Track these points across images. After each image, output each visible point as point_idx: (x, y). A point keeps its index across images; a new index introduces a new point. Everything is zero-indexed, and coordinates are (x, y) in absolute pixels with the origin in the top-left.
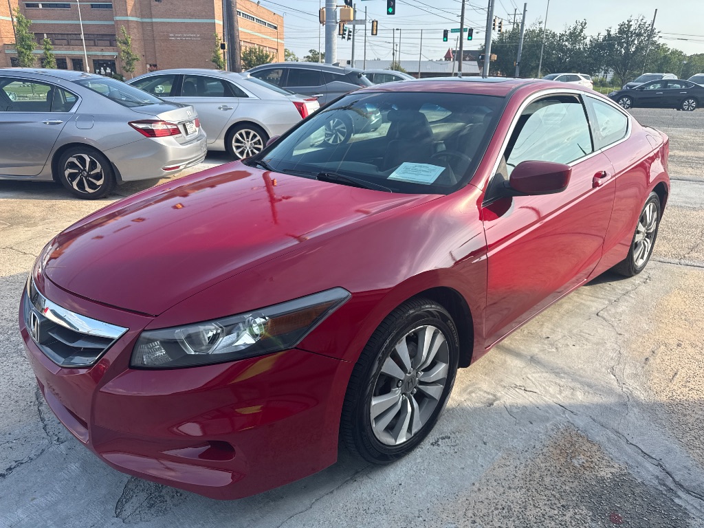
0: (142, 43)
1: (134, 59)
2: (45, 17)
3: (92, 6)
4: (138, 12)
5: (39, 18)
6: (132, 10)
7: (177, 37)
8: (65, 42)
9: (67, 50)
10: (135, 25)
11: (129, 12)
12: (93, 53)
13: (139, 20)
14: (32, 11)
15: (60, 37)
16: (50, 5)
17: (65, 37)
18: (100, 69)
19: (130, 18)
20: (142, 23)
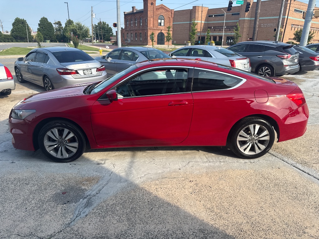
0: (248, 29)
1: (239, 36)
2: (214, 20)
3: (232, 14)
4: (250, 15)
5: (211, 21)
6: (247, 15)
7: (265, 25)
8: (219, 30)
9: (218, 33)
10: (247, 21)
11: (246, 16)
12: (227, 34)
13: (249, 19)
14: (210, 18)
15: (217, 28)
16: (216, 16)
17: (219, 28)
18: (229, 40)
19: (246, 19)
20: (250, 20)
